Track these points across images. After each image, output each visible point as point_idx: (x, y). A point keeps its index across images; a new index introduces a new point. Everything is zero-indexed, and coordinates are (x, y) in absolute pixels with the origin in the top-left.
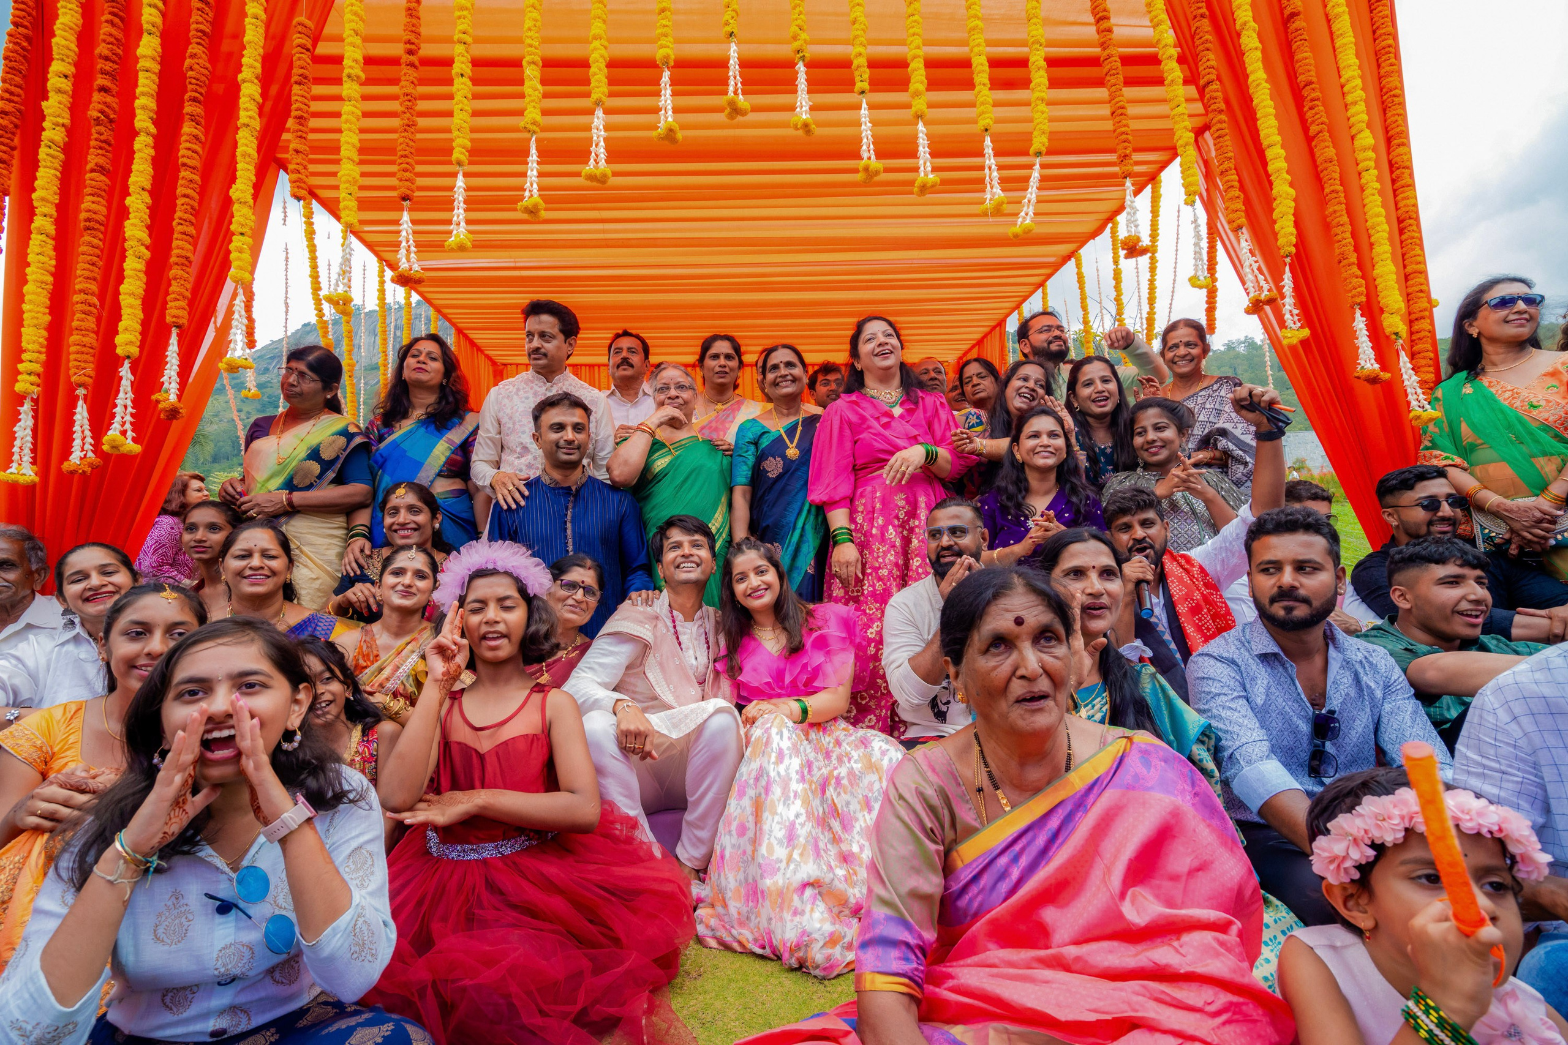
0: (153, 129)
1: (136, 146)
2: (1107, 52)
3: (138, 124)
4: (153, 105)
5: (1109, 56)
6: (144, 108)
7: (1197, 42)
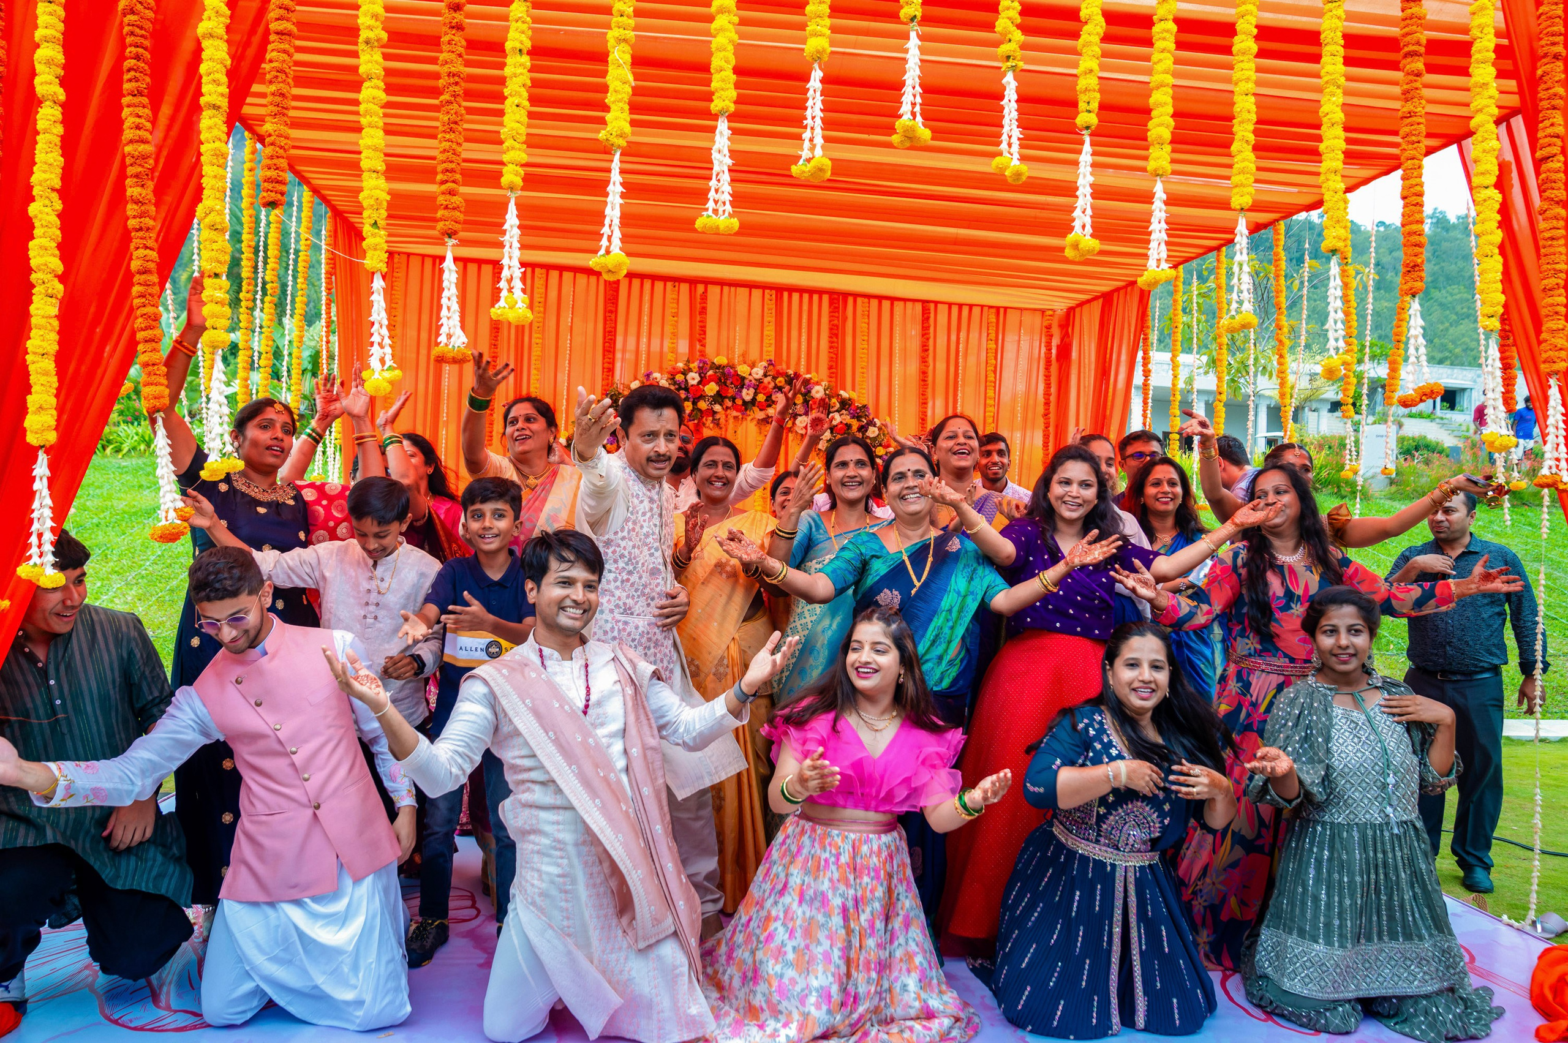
0: (62, 95)
1: (41, 125)
2: (1409, 107)
3: (40, 90)
4: (60, 58)
5: (1411, 114)
6: (49, 62)
7: (1541, 95)
